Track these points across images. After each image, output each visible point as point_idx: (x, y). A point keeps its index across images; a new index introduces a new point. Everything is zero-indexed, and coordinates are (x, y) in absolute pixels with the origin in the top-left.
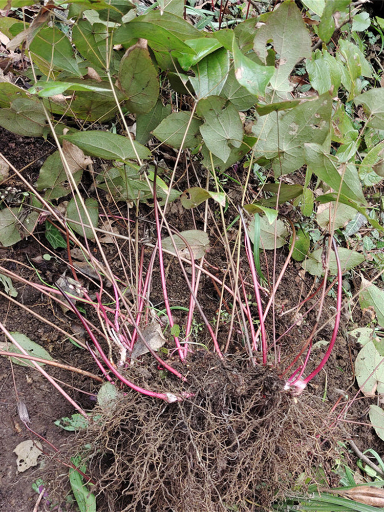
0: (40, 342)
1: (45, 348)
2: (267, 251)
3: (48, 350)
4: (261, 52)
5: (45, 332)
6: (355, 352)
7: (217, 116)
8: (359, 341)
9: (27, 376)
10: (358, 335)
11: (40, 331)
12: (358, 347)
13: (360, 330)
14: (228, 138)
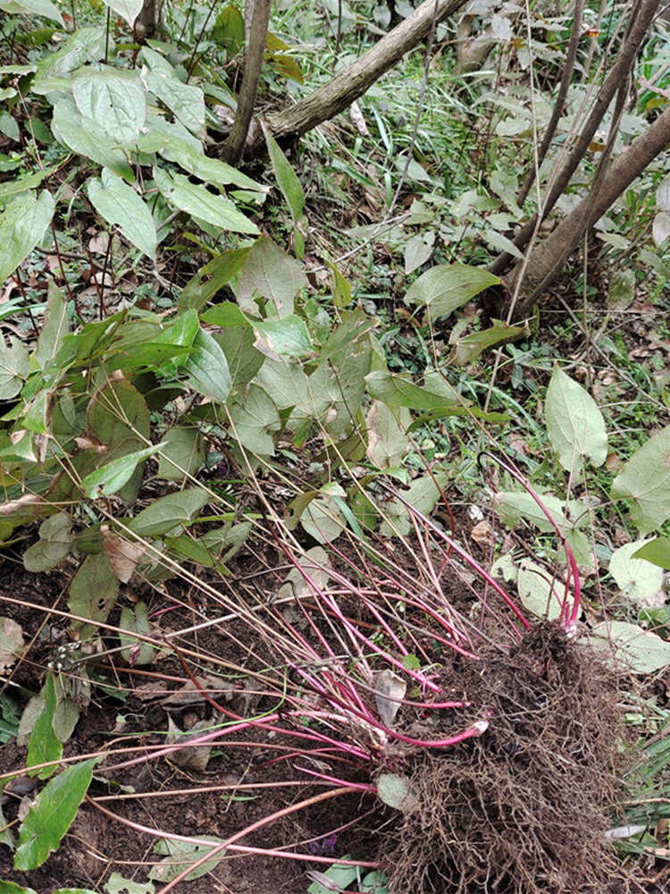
0: (200, 830)
1: (209, 834)
2: (332, 542)
3: (213, 834)
4: (251, 307)
5: (196, 813)
6: (514, 592)
7: (243, 407)
8: (507, 579)
9: (215, 886)
10: (500, 571)
11: (188, 816)
12: (512, 587)
13: (496, 565)
14: (266, 424)
